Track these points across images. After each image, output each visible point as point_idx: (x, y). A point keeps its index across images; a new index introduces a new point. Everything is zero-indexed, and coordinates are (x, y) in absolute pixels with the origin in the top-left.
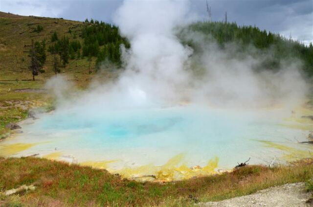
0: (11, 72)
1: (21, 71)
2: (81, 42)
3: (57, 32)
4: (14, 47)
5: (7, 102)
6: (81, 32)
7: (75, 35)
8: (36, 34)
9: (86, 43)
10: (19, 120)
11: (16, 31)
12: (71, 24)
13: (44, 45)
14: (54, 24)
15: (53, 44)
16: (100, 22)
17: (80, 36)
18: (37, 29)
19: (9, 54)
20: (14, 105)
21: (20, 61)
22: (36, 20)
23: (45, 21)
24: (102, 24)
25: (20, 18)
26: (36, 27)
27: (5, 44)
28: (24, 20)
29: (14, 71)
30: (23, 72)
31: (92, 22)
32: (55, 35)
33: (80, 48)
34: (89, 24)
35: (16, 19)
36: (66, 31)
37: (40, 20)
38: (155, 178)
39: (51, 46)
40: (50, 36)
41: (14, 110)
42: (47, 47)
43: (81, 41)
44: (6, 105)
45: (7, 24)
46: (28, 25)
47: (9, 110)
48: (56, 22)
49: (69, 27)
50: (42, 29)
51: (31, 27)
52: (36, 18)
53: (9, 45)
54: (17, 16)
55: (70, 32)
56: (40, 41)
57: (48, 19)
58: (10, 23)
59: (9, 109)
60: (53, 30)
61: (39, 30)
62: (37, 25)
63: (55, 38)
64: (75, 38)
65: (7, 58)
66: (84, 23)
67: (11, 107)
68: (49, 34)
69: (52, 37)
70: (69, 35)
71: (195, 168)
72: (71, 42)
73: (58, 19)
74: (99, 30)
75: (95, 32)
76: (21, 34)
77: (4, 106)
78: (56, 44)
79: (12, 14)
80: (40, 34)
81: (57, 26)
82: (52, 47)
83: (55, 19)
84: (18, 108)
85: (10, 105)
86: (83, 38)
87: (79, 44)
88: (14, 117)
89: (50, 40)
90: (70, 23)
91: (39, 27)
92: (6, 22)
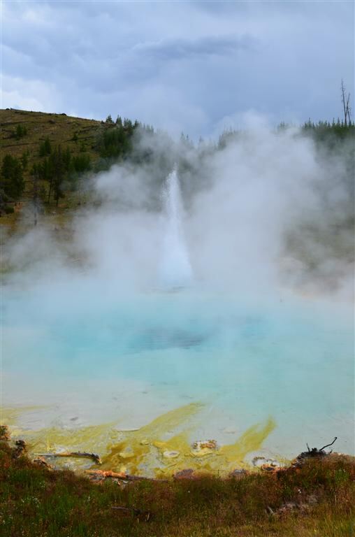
2: (92, 159)
3: (51, 139)
6: (95, 141)
7: (83, 145)
8: (13, 142)
12: (79, 125)
13: (25, 163)
14: (47, 125)
15: (41, 162)
16: (133, 123)
17: (93, 148)
18: (15, 133)
22: (17, 117)
23: (32, 119)
24: (137, 125)
26: (16, 130)
31: (119, 121)
32: (47, 144)
34: (113, 125)
36: (69, 137)
37: (23, 117)
39: (37, 165)
40: (38, 145)
42: (30, 167)
43: (93, 157)
46: (2, 125)
48: (53, 120)
49: (76, 130)
50: (25, 133)
51: (6, 129)
52: (17, 112)
55: (75, 139)
56: (20, 155)
60: (46, 134)
61: (20, 134)
62: (17, 125)
63: (45, 149)
64: (82, 150)
66: (102, 122)
68: (36, 143)
69: (42, 148)
70: (71, 145)
71: (202, 447)
72: (74, 159)
73: (56, 116)
75: (120, 141)
78: (45, 162)
80: (21, 141)
81: (53, 128)
82: (39, 165)
83: (50, 114)
86: (98, 150)
89: (36, 153)
90: (78, 122)
91: (19, 128)
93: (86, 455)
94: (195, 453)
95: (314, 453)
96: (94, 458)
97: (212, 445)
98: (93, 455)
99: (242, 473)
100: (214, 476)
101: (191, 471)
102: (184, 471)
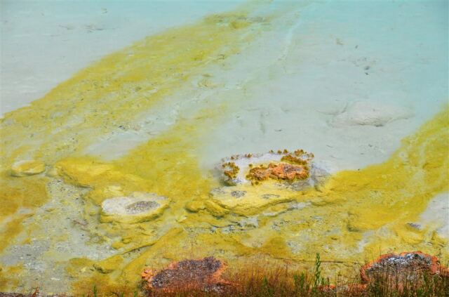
99: (410, 266)
100: (300, 279)
101: (211, 264)
102: (184, 264)
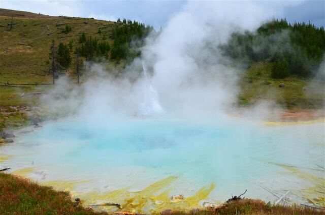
0: (33, 75)
1: (43, 74)
2: (110, 44)
3: (86, 33)
4: (41, 49)
5: (11, 107)
6: (111, 33)
7: (104, 36)
8: (64, 35)
9: (115, 45)
10: (19, 128)
11: (43, 32)
12: (102, 24)
13: (71, 47)
14: (83, 25)
15: (80, 46)
16: (133, 22)
17: (110, 37)
18: (65, 30)
19: (34, 56)
20: (18, 111)
21: (44, 64)
22: (66, 21)
23: (75, 22)
24: (136, 24)
25: (50, 19)
26: (64, 27)
27: (32, 46)
28: (53, 20)
29: (37, 74)
30: (46, 76)
31: (125, 21)
32: (83, 36)
33: (108, 50)
34: (121, 24)
35: (46, 19)
36: (96, 31)
37: (69, 20)
38: (119, 208)
39: (78, 48)
40: (78, 37)
41: (18, 116)
42: (74, 49)
43: (110, 42)
44: (10, 110)
45: (35, 25)
46: (57, 26)
47: (11, 117)
48: (86, 22)
49: (99, 27)
50: (71, 30)
51: (59, 28)
52: (65, 18)
53: (35, 47)
54: (48, 17)
55: (99, 32)
56: (68, 43)
57: (79, 19)
58: (39, 24)
59: (12, 115)
60: (83, 30)
61: (67, 30)
62: (66, 25)
63: (83, 39)
64: (104, 39)
65: (32, 60)
66: (115, 22)
67: (14, 113)
68: (77, 35)
69: (80, 38)
70: (98, 36)
71: (176, 198)
72: (99, 44)
73: (88, 19)
74: (131, 30)
75: (126, 32)
76: (48, 35)
77: (6, 112)
78: (83, 46)
79: (42, 15)
80: (68, 35)
81: (86, 27)
83: (85, 19)
84: (22, 114)
85: (14, 111)
86: (113, 39)
87: (108, 45)
88: (14, 123)
89: (77, 41)
91: (67, 28)
92: (35, 24)
93: (113, 205)
94: (172, 201)
95: (235, 199)
96: (118, 206)
97: (181, 197)
98: (117, 205)
99: (197, 210)
101: (170, 210)
102: (166, 210)
